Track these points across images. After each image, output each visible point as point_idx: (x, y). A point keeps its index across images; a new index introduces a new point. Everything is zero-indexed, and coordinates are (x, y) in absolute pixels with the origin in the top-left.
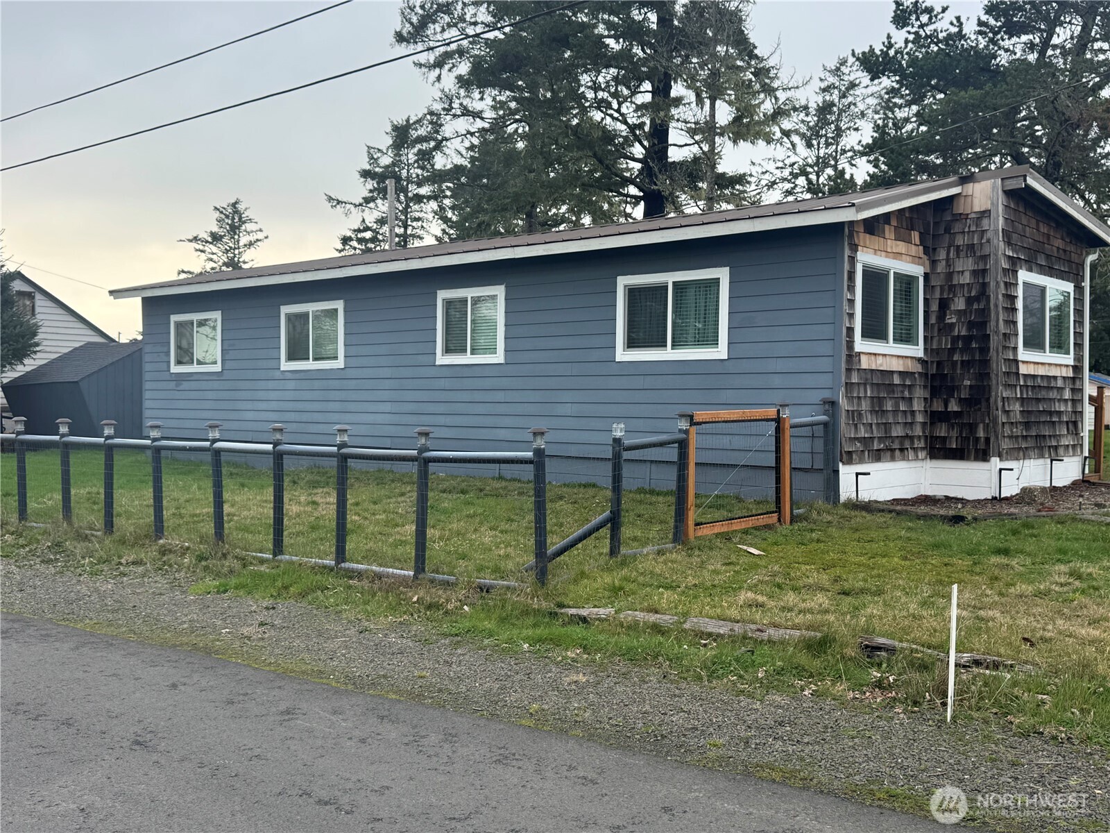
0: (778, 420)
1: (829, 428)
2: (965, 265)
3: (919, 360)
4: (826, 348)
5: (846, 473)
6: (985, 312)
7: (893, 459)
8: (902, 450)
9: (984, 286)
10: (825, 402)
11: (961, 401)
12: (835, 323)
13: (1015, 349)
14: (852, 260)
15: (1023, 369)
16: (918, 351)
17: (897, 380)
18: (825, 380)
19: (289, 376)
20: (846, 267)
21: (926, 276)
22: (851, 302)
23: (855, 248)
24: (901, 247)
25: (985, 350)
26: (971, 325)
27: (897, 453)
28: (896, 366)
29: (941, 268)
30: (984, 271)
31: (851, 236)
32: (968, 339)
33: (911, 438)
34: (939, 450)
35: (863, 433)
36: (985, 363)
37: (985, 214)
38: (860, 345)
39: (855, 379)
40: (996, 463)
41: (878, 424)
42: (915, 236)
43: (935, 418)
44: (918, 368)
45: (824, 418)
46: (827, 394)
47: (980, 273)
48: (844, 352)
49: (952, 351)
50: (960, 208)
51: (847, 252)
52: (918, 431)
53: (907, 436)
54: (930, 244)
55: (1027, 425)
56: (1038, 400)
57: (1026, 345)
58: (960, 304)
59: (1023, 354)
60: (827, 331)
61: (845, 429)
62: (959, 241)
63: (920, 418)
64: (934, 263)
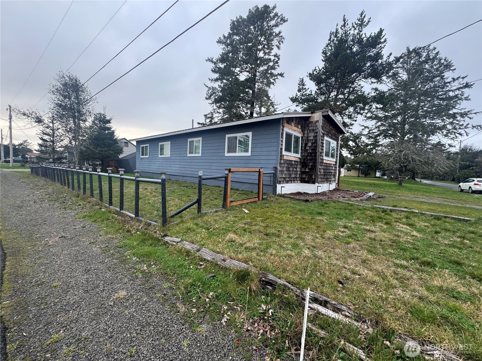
0: (259, 172)
1: (275, 175)
2: (312, 135)
3: (299, 158)
4: (275, 153)
5: (279, 186)
6: (316, 147)
7: (291, 183)
8: (294, 181)
9: (316, 140)
10: (274, 167)
11: (309, 169)
12: (278, 146)
13: (323, 156)
14: (283, 130)
15: (324, 161)
16: (299, 156)
17: (293, 163)
18: (275, 162)
19: (160, 158)
20: (281, 131)
21: (302, 137)
22: (282, 141)
23: (283, 127)
24: (296, 129)
25: (316, 156)
26: (312, 150)
27: (293, 181)
28: (294, 159)
29: (306, 135)
30: (316, 136)
31: (283, 123)
32: (311, 153)
34: (303, 181)
35: (284, 176)
36: (316, 159)
37: (317, 121)
38: (284, 153)
39: (282, 162)
40: (317, 184)
41: (288, 174)
42: (300, 126)
43: (302, 173)
44: (299, 160)
45: (274, 172)
46: (275, 166)
47: (315, 137)
48: (280, 154)
49: (307, 156)
50: (311, 120)
51: (281, 128)
52: (298, 176)
53: (295, 177)
54: (303, 129)
55: (324, 175)
56: (327, 169)
57: (325, 156)
58: (310, 144)
59: (325, 158)
60: (275, 149)
61: (279, 175)
62: (310, 128)
63: (299, 173)
64: (304, 134)
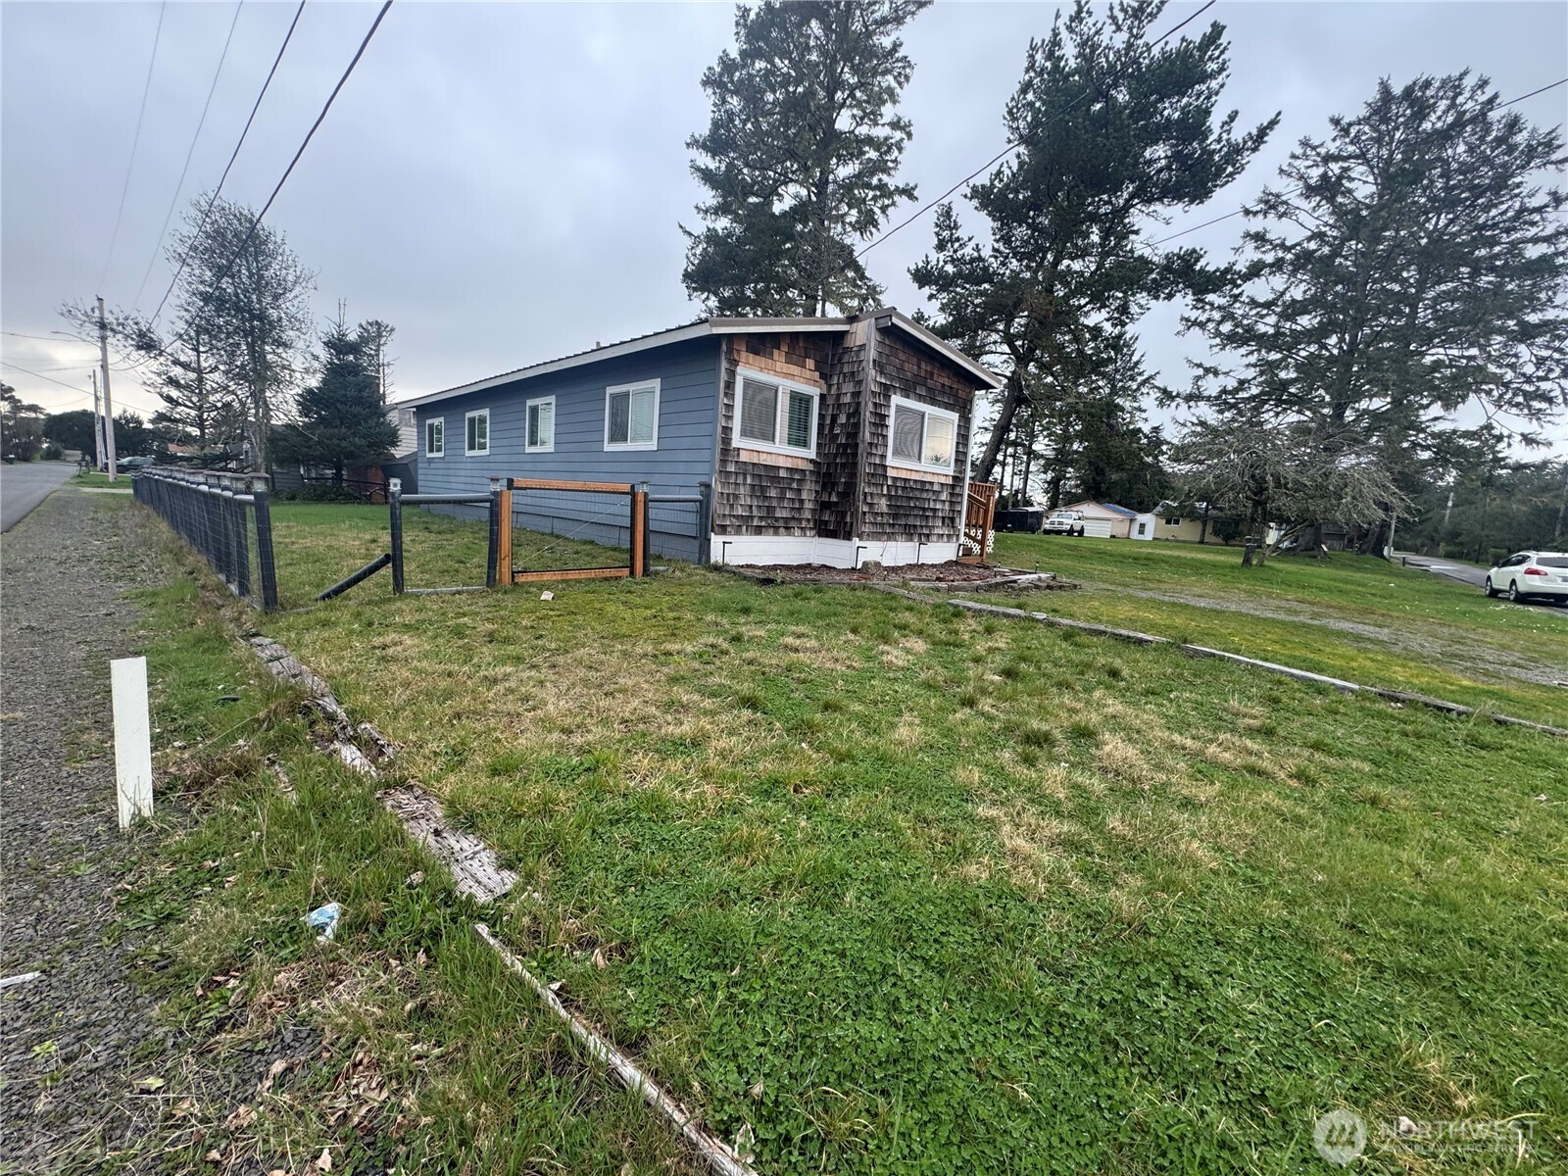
0: (633, 493)
1: (704, 507)
2: (848, 388)
3: (811, 461)
4: (706, 443)
5: (716, 540)
6: (857, 425)
7: (776, 533)
8: (787, 528)
9: (859, 404)
10: (701, 484)
11: (838, 493)
12: (714, 422)
13: (883, 457)
14: (732, 373)
15: (891, 473)
16: (811, 453)
17: (782, 474)
18: (705, 468)
20: (724, 376)
21: (823, 397)
22: (730, 407)
23: (734, 363)
24: (795, 370)
25: (855, 455)
26: (848, 436)
27: (782, 530)
28: (782, 462)
29: (834, 391)
30: (859, 393)
31: (730, 351)
32: (845, 446)
33: (800, 520)
34: (824, 531)
35: (740, 511)
36: (855, 464)
37: (862, 347)
38: (737, 441)
39: (731, 468)
40: (856, 541)
41: (759, 507)
42: (810, 363)
43: (824, 506)
44: (811, 467)
45: (699, 497)
46: (704, 479)
47: (856, 394)
48: (719, 446)
49: (836, 455)
50: (850, 342)
51: (724, 365)
52: (808, 515)
53: (793, 518)
54: (827, 371)
55: (895, 516)
56: (910, 498)
57: (894, 454)
58: (842, 419)
59: (890, 461)
60: (706, 429)
61: (717, 507)
62: (845, 370)
63: (808, 505)
64: (830, 386)
